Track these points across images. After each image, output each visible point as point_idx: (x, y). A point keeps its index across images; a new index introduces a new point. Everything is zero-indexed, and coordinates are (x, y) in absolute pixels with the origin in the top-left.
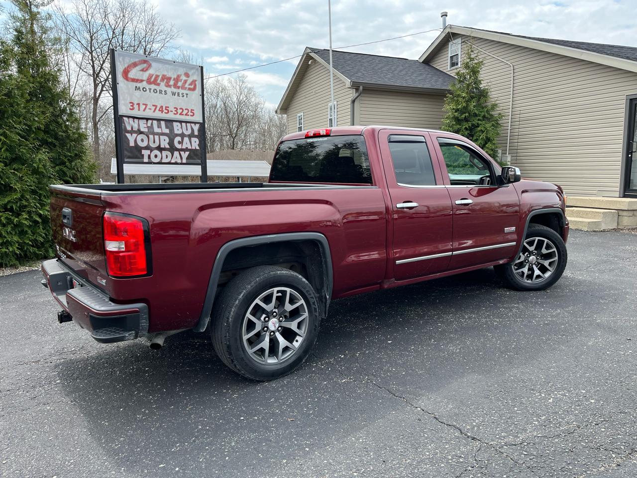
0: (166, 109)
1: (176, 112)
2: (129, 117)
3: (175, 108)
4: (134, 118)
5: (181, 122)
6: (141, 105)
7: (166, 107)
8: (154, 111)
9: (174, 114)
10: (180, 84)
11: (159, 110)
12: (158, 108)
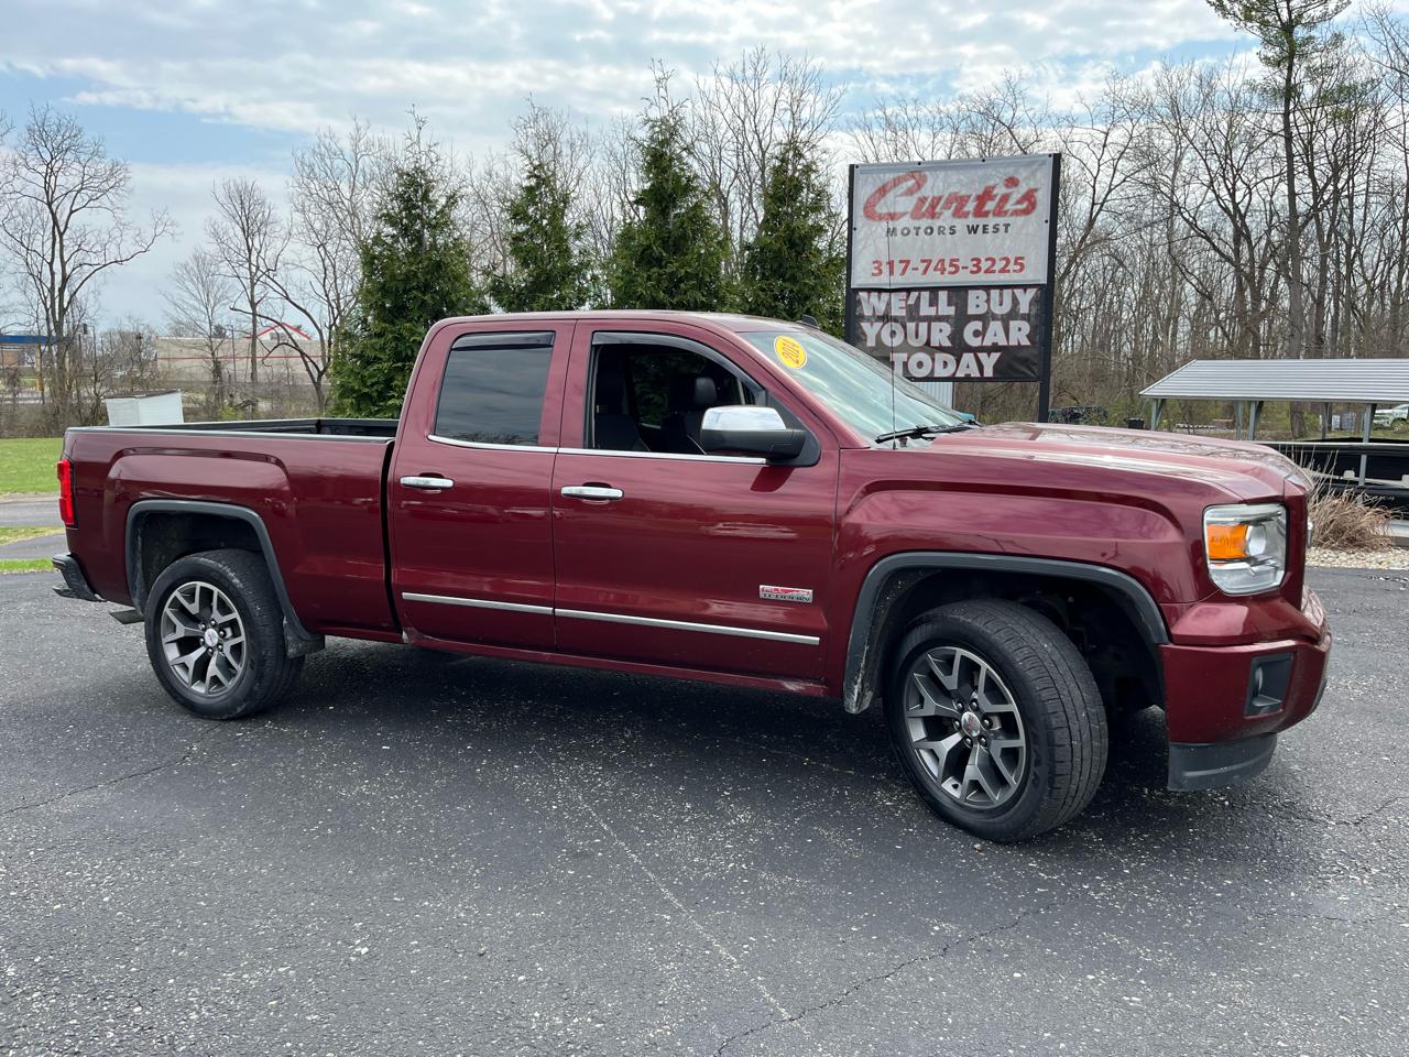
0: (951, 265)
1: (975, 269)
2: (869, 290)
3: (973, 260)
4: (880, 291)
5: (987, 288)
6: (896, 264)
7: (953, 260)
8: (925, 271)
9: (972, 272)
10: (990, 206)
11: (935, 269)
12: (933, 265)
